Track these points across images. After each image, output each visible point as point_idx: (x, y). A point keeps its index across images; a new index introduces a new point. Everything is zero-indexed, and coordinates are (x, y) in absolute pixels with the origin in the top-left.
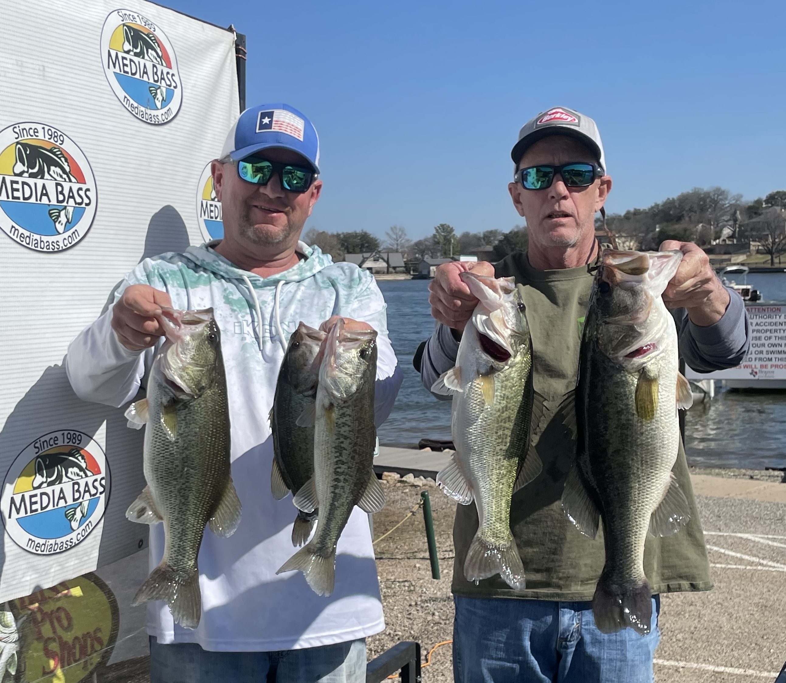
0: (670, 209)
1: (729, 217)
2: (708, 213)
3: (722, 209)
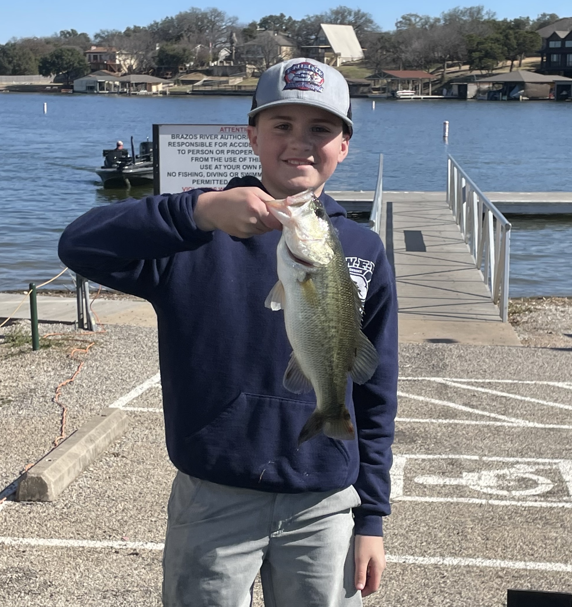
0: (169, 28)
1: (226, 39)
2: (206, 34)
3: (219, 31)
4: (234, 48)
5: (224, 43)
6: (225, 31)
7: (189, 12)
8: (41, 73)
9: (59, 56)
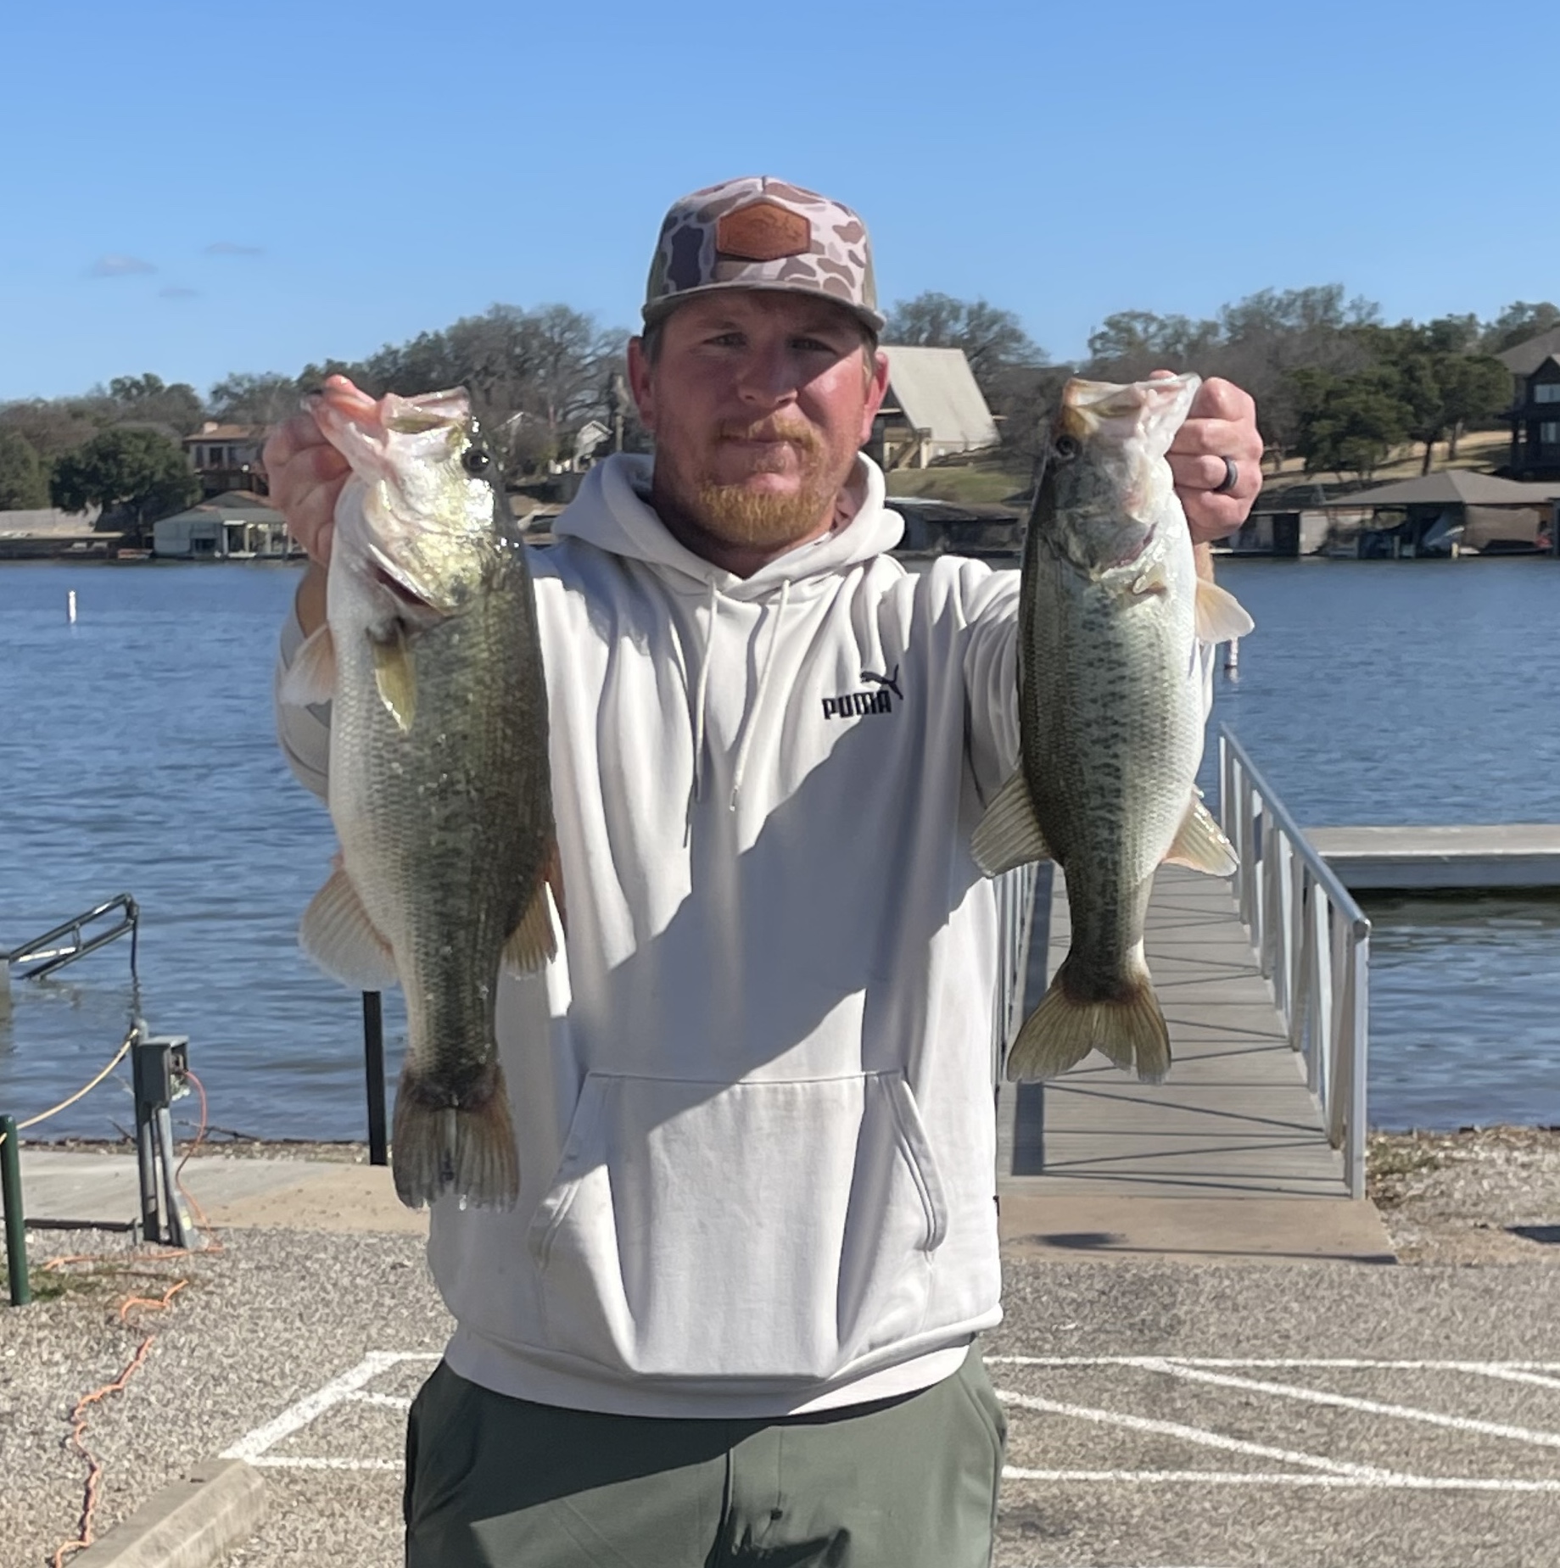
0: (427, 366)
1: (595, 395)
2: (536, 381)
3: (574, 372)
4: (619, 420)
5: (590, 406)
6: (592, 371)
7: (486, 317)
8: (57, 503)
9: (108, 452)
